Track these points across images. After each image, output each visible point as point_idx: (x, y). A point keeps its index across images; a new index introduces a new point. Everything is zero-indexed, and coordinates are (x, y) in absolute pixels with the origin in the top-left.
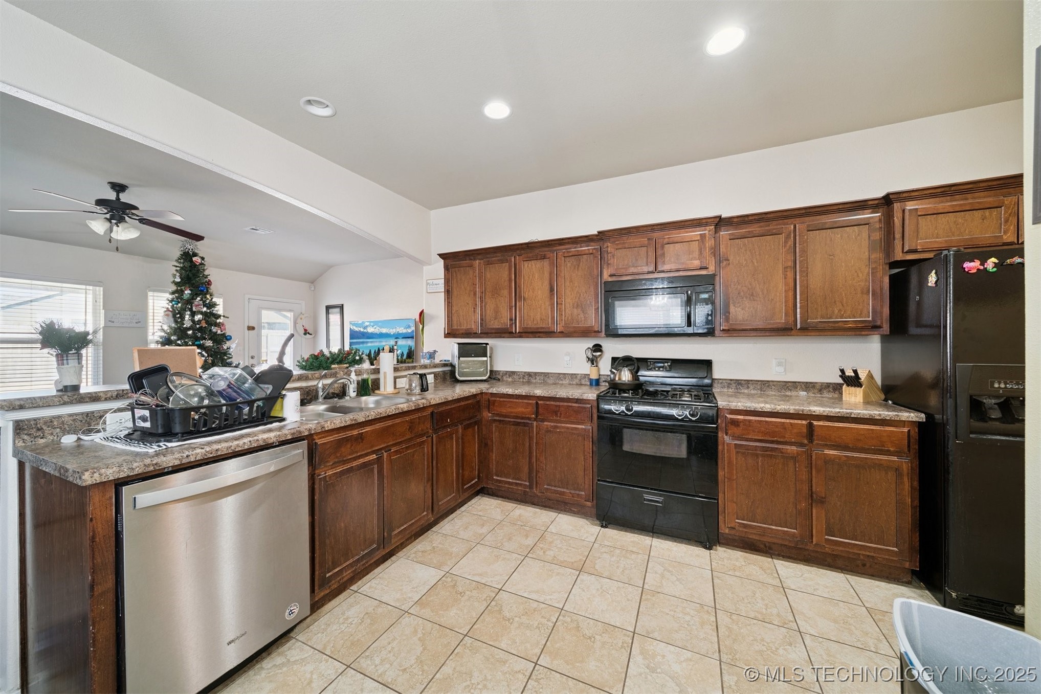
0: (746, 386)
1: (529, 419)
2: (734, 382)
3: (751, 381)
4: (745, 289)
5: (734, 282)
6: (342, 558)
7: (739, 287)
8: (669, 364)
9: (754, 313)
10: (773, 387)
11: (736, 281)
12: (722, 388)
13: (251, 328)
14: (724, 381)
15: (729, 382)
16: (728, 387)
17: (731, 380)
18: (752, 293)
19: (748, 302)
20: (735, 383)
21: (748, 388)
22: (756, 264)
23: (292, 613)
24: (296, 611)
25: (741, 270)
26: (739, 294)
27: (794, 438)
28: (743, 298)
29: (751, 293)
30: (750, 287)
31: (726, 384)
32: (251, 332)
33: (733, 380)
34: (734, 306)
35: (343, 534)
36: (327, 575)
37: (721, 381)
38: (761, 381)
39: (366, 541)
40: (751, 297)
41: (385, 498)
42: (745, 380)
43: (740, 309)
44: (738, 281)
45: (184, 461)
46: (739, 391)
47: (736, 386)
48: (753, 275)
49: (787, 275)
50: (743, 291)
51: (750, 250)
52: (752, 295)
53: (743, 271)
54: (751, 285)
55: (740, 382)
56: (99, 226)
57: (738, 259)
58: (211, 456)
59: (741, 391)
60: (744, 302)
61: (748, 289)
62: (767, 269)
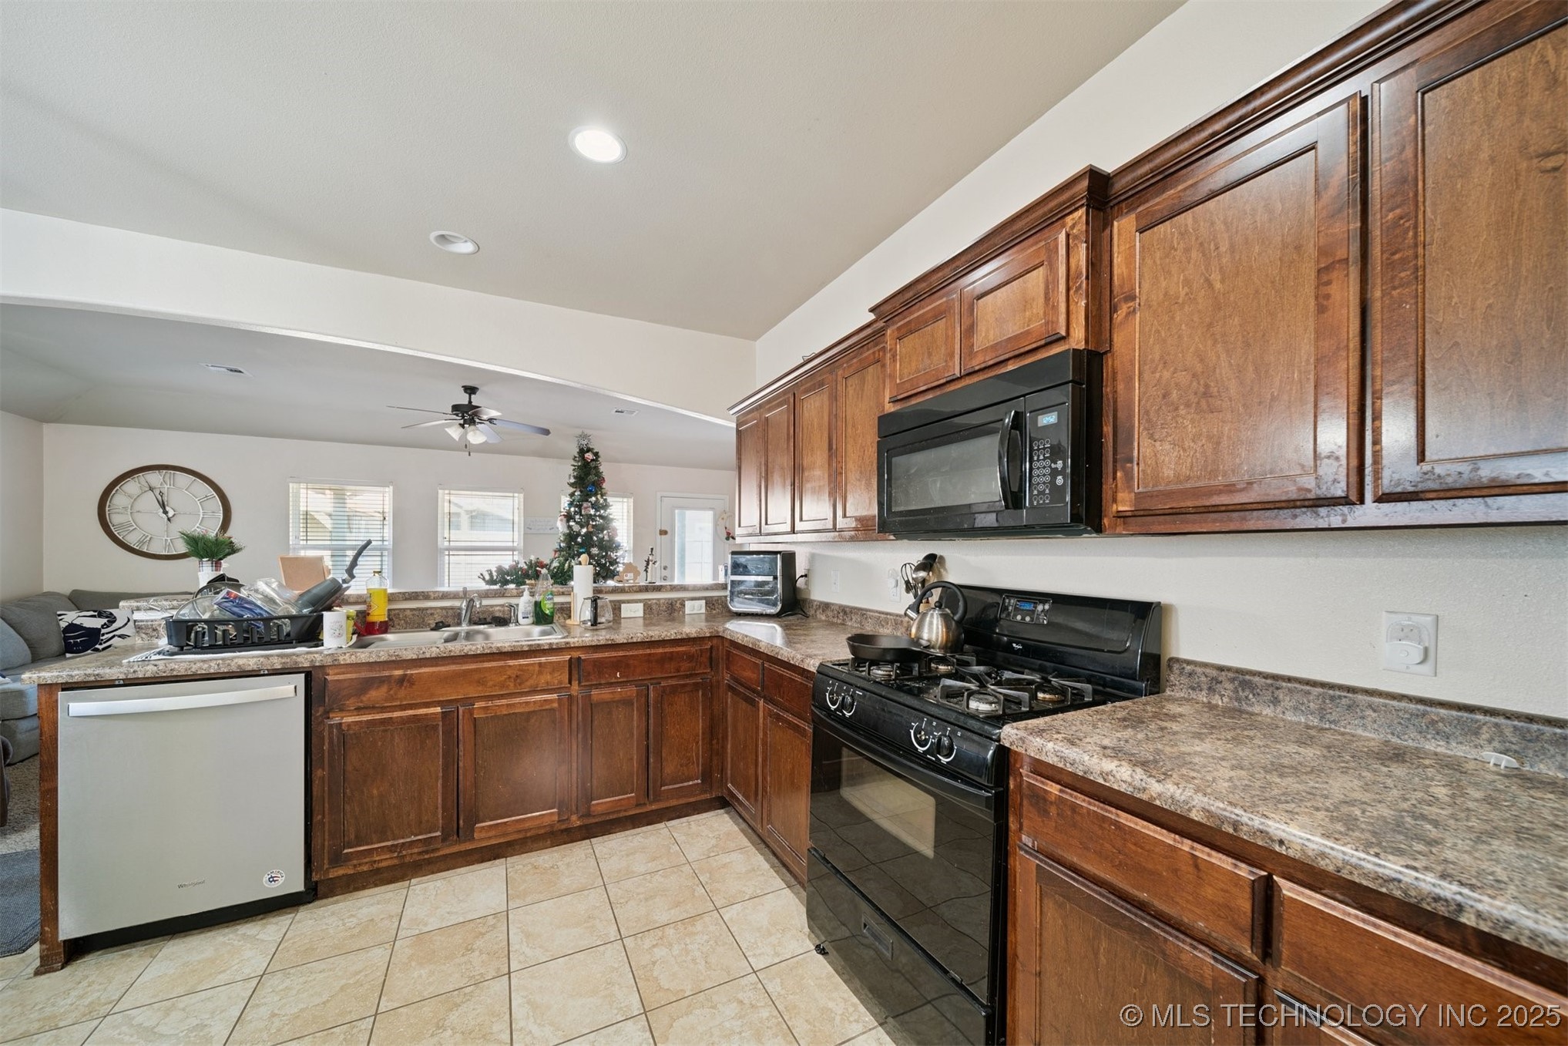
0: (1268, 696)
1: (754, 691)
2: (1231, 675)
3: (1289, 679)
4: (1183, 378)
5: (1153, 361)
6: (374, 836)
7: (1166, 374)
8: (1047, 607)
9: (1209, 452)
10: (1369, 712)
11: (1157, 357)
12: (1193, 689)
13: (663, 533)
14: (1199, 670)
15: (1215, 673)
16: (1210, 689)
17: (1221, 669)
18: (1207, 386)
19: (1192, 421)
20: (1232, 680)
21: (1275, 701)
22: (1218, 285)
23: (275, 881)
24: (281, 880)
25: (1173, 318)
26: (1164, 397)
27: (1206, 920)
28: (1177, 409)
29: (1202, 389)
30: (1199, 368)
31: (1203, 679)
32: (663, 537)
33: (1229, 669)
34: (1151, 437)
35: (375, 804)
36: (346, 851)
37: (1189, 668)
38: (1323, 685)
39: (421, 822)
40: (1203, 403)
41: (461, 771)
42: (1266, 676)
43: (1167, 446)
44: (1162, 357)
45: (130, 676)
46: (1245, 707)
47: (1236, 691)
48: (1210, 325)
49: (1327, 297)
50: (1177, 385)
51: (1201, 244)
52: (1206, 394)
53: (1178, 319)
54: (1202, 361)
55: (1247, 677)
56: (455, 432)
57: (1164, 284)
58: (164, 675)
59: (1250, 709)
60: (1180, 420)
61: (1194, 375)
62: (1257, 292)
